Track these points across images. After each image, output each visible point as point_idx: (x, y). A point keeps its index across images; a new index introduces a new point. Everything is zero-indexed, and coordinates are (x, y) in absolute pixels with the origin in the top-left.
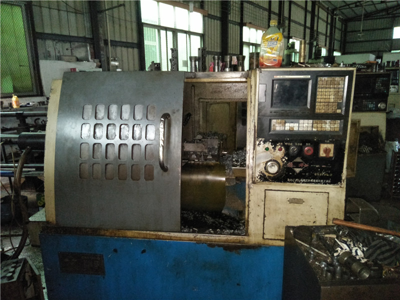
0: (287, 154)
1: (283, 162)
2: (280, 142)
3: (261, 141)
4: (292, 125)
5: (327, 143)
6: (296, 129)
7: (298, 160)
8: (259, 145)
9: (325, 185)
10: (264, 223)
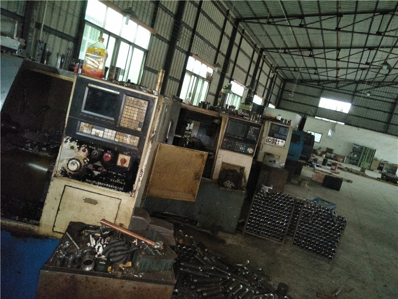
0: (89, 156)
1: (85, 162)
2: (85, 144)
3: (68, 139)
4: (98, 131)
5: (125, 155)
6: (101, 135)
7: (98, 164)
8: (66, 142)
9: (118, 192)
10: (56, 216)
